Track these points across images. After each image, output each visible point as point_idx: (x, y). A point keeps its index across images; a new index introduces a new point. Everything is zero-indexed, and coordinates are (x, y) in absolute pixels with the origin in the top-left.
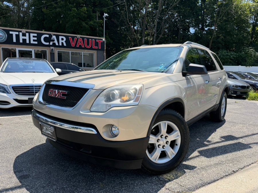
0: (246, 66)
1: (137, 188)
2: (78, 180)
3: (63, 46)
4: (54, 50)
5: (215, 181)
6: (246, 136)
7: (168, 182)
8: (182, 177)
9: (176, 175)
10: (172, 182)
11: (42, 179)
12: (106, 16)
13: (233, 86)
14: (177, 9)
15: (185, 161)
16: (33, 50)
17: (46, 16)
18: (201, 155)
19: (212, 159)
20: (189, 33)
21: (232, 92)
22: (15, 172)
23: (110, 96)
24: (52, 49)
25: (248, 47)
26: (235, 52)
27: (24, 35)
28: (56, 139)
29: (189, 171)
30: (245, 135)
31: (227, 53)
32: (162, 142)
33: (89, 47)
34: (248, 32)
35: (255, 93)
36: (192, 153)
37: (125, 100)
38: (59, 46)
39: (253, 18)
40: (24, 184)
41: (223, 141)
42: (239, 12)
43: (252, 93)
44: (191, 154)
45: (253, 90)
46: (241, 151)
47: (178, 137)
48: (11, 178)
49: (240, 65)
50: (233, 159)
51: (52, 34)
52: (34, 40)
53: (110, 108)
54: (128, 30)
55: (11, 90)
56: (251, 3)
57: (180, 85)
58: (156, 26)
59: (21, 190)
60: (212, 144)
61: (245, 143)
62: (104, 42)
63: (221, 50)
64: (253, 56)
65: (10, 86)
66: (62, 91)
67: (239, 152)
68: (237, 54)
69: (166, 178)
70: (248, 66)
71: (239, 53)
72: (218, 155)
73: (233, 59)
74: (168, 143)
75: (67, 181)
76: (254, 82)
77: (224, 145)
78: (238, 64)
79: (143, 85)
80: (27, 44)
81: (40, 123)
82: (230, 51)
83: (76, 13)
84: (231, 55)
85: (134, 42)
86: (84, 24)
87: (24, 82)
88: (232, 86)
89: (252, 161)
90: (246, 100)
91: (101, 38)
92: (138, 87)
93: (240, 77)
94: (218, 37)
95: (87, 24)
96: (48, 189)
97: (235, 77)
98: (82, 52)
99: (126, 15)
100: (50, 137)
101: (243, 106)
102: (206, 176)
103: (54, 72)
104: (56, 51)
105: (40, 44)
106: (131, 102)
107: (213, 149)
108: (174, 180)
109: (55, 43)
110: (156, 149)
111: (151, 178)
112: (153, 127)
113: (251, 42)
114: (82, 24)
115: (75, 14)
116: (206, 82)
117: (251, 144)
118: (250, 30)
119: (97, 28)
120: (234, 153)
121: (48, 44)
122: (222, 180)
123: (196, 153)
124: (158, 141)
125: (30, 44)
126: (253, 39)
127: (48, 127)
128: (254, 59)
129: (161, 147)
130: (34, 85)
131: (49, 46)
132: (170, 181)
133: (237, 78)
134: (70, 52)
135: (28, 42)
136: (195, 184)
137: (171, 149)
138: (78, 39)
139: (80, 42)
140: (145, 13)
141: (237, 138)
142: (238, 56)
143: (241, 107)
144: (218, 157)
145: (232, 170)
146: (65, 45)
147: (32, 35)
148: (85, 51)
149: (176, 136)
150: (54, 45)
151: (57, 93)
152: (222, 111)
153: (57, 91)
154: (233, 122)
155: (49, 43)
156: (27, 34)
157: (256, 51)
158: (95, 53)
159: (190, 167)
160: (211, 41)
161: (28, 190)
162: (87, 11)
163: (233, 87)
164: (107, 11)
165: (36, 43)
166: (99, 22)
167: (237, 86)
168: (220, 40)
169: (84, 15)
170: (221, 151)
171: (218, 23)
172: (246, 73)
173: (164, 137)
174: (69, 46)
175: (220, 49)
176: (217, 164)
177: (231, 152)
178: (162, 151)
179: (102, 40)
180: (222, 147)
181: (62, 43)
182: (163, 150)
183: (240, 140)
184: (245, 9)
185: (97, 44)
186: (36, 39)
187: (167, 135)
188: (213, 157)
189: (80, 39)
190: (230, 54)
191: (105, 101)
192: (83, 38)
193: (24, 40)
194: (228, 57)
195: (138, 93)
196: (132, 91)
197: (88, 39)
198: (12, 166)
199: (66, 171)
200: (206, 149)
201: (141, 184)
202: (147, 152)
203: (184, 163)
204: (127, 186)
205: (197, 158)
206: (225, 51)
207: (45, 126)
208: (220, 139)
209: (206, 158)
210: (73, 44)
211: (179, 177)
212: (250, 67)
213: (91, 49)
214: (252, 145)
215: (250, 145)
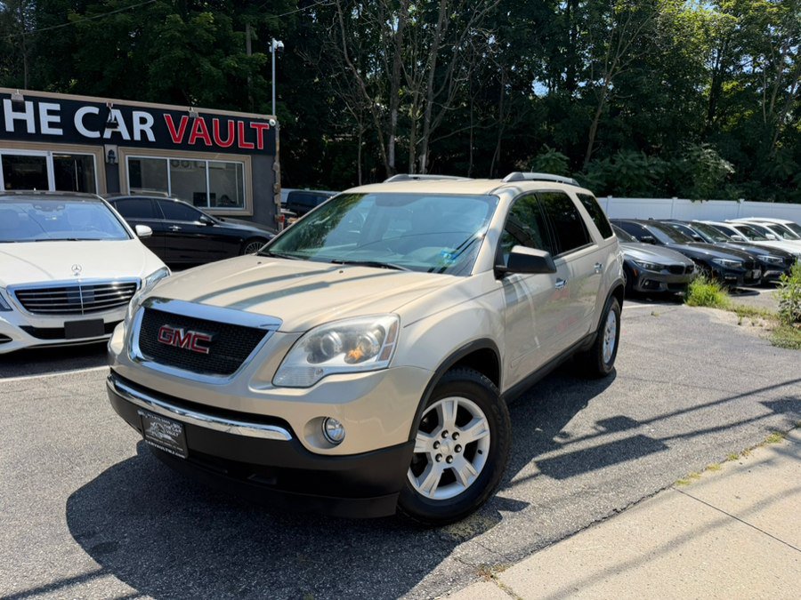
0: (693, 198)
1: (387, 562)
2: (241, 548)
3: (144, 142)
4: (116, 155)
5: (568, 536)
6: (660, 418)
7: (459, 544)
8: (493, 529)
9: (479, 525)
10: (470, 543)
11: (151, 550)
12: (279, 48)
13: (649, 267)
14: (495, 24)
15: (503, 490)
16: (48, 154)
17: (82, 36)
18: (542, 473)
19: (570, 480)
20: (531, 98)
21: (646, 284)
22: (77, 538)
23: (319, 347)
24: (111, 152)
25: (698, 143)
26: (663, 159)
27: (18, 107)
28: (186, 452)
29: (510, 513)
30: (658, 414)
31: (638, 162)
32: (446, 448)
33: (227, 143)
34: (701, 99)
35: (706, 287)
36: (521, 469)
37: (357, 356)
38: (132, 143)
39: (716, 55)
40: (109, 567)
41: (601, 433)
42: (675, 38)
43: (700, 287)
44: (518, 471)
45: (703, 277)
46: (640, 459)
47: (484, 434)
48: (70, 552)
49: (675, 196)
50: (619, 480)
51: (110, 104)
52: (51, 125)
53: (320, 376)
54: (345, 86)
55: (12, 300)
56: (709, 10)
57: (489, 307)
58: (432, 76)
59: (104, 579)
60: (574, 441)
61: (655, 437)
62: (272, 128)
63: (622, 150)
64: (710, 170)
65: (8, 288)
66: (198, 333)
67: (635, 461)
68: (669, 164)
69: (455, 535)
70: (697, 199)
71: (673, 159)
72: (584, 470)
73: (657, 177)
74: (459, 449)
75: (215, 552)
76: (707, 252)
77: (603, 445)
78: (669, 194)
79: (399, 316)
80: (31, 137)
81: (140, 413)
82: (648, 153)
83: (179, 31)
84: (650, 166)
85: (364, 121)
86: (206, 65)
87: (49, 275)
88: (644, 266)
89: (663, 484)
90: (683, 305)
91: (266, 117)
92: (386, 323)
93: (672, 237)
94: (615, 112)
95: (216, 64)
96: (171, 576)
97: (657, 236)
98: (207, 161)
99: (339, 37)
100: (169, 448)
101: (670, 324)
102: (549, 523)
103: (131, 238)
104: (124, 157)
105: (71, 136)
106: (373, 360)
107: (576, 455)
108: (474, 539)
109: (120, 133)
110: (432, 465)
111: (419, 536)
112: (424, 413)
113: (708, 128)
114: (199, 66)
115: (178, 34)
116: (557, 284)
117: (669, 438)
118: (705, 89)
119: (249, 79)
120: (624, 465)
121: (96, 134)
122: (586, 533)
123: (530, 468)
124: (436, 444)
125: (39, 137)
126: (715, 118)
127: (163, 424)
128: (714, 180)
129: (443, 459)
130: (80, 285)
131: (101, 141)
132: (463, 540)
133: (662, 241)
134: (168, 159)
135: (31, 129)
136: (522, 543)
137: (468, 464)
138: (191, 120)
139: (199, 130)
140: (398, 30)
141: (636, 424)
142: (671, 168)
143: (664, 328)
144: (583, 476)
145: (611, 507)
146: (151, 137)
147: (43, 107)
148: (217, 157)
149: (480, 430)
150: (117, 138)
151: (182, 338)
152: (607, 349)
153: (181, 331)
154: (635, 379)
155: (102, 133)
156: (29, 105)
157: (720, 155)
158: (245, 161)
159: (514, 505)
160: (595, 123)
161: (122, 580)
162: (216, 22)
163: (647, 268)
164: (280, 22)
165: (59, 132)
166: (253, 59)
167: (658, 267)
168: (619, 121)
169: (206, 35)
170: (592, 461)
171: (615, 70)
172: (687, 223)
173: (449, 435)
174: (163, 140)
175: (619, 148)
176: (579, 495)
177: (616, 461)
178: (445, 470)
179: (267, 121)
180: (595, 449)
181: (143, 133)
182: (448, 466)
183: (645, 430)
184: (692, 30)
185: (251, 135)
186: (57, 119)
187: (457, 430)
188: (573, 475)
189: (198, 120)
190: (647, 164)
191: (309, 360)
192: (208, 118)
193: (20, 124)
194: (643, 172)
195: (388, 339)
196: (372, 336)
197: (224, 119)
198: (64, 521)
199: (209, 529)
200: (555, 455)
201: (396, 552)
202: (410, 475)
203: (500, 494)
204: (364, 558)
205: (533, 481)
206: (635, 155)
207: (156, 421)
208: (596, 429)
209: (553, 481)
210: (177, 136)
211: (486, 530)
212: (704, 201)
213: (234, 149)
214: (671, 441)
215: (666, 443)
